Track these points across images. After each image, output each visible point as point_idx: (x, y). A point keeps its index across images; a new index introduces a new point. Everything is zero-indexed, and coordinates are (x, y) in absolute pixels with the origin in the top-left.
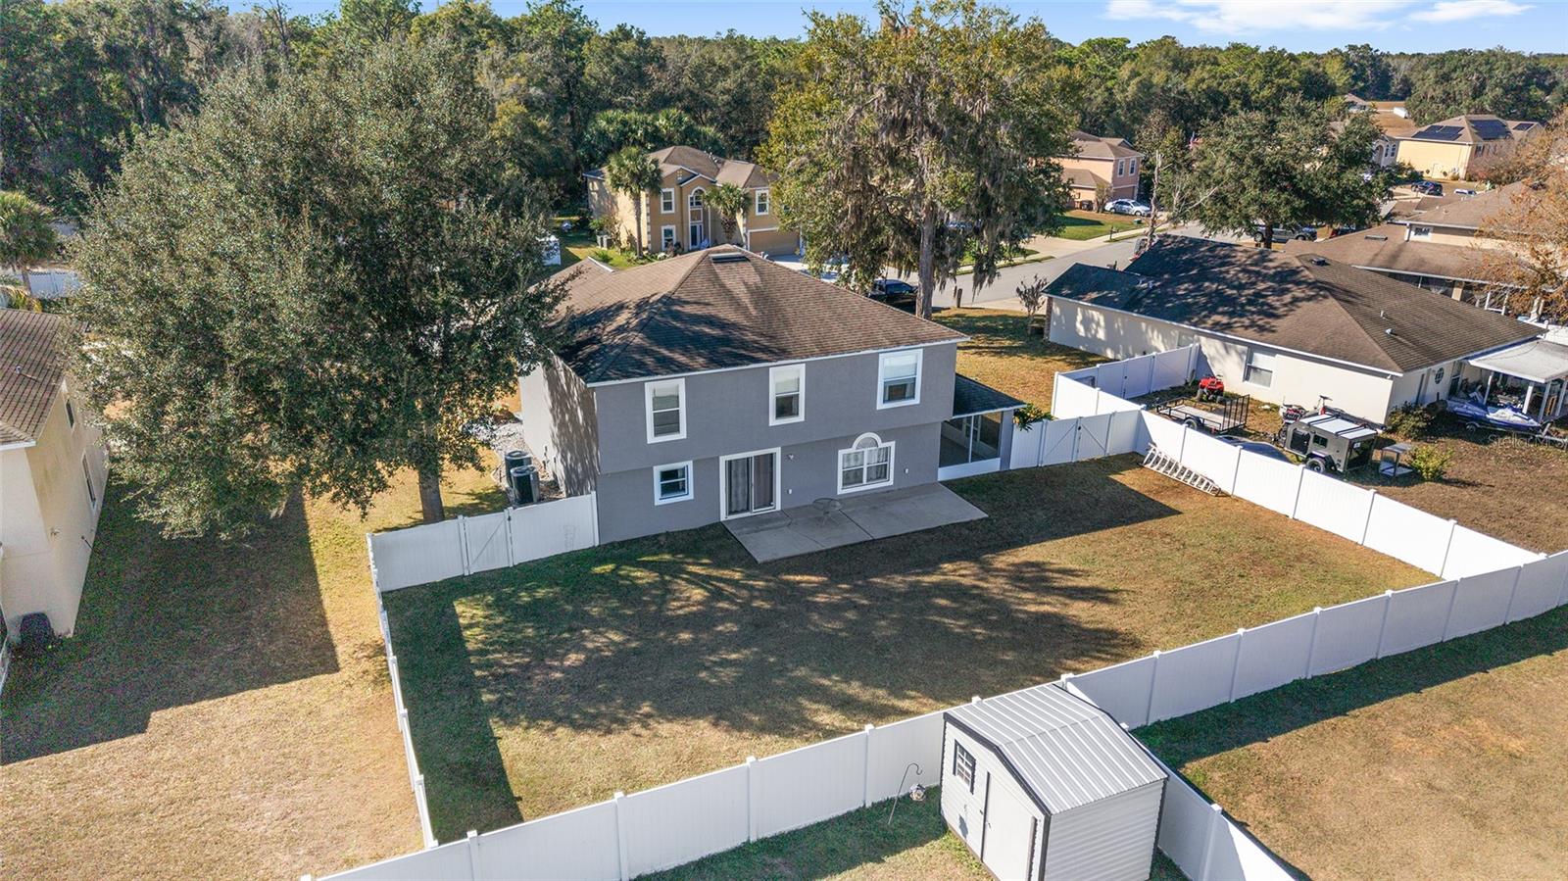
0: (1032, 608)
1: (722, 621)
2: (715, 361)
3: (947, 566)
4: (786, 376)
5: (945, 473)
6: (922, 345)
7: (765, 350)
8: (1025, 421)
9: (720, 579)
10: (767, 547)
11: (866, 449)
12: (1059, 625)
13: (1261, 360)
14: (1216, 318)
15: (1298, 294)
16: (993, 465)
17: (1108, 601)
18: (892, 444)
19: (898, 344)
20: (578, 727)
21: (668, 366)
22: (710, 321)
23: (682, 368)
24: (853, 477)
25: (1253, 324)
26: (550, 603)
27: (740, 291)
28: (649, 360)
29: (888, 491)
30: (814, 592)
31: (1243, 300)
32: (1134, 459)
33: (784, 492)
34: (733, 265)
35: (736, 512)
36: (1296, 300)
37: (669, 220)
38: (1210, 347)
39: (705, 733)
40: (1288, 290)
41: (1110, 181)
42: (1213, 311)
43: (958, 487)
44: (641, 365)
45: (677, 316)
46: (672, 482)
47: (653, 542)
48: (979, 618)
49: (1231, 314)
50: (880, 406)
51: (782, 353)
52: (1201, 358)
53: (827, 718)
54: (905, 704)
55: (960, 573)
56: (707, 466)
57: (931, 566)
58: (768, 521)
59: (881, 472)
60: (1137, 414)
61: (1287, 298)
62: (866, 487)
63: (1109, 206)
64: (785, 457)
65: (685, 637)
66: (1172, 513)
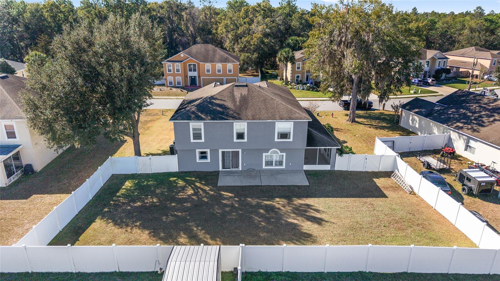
0: (290, 220)
2: (213, 118)
3: (278, 199)
4: (240, 126)
5: (306, 167)
6: (294, 121)
7: (232, 116)
8: (341, 152)
9: (202, 189)
10: (223, 182)
11: (275, 155)
12: (294, 227)
13: (472, 143)
14: (458, 124)
15: (497, 118)
16: (327, 167)
18: (284, 154)
19: (282, 119)
20: (116, 224)
21: (199, 118)
22: (220, 106)
23: (202, 119)
24: (269, 163)
25: (472, 128)
26: (149, 186)
27: (238, 97)
28: (192, 115)
29: (283, 170)
30: (225, 199)
31: (473, 118)
32: (388, 174)
33: (242, 165)
34: (241, 88)
35: (224, 168)
36: (495, 120)
37: (298, 72)
38: (454, 136)
39: (145, 235)
40: (493, 116)
41: (488, 67)
42: (458, 121)
43: (307, 173)
44: (189, 116)
46: (203, 155)
48: (267, 220)
49: (465, 123)
50: (276, 140)
52: (450, 139)
55: (279, 203)
56: (214, 152)
57: (272, 198)
58: (234, 173)
59: (281, 163)
60: (394, 157)
61: (492, 119)
62: (274, 167)
63: (486, 77)
64: (243, 153)
65: (173, 204)
66: (386, 197)
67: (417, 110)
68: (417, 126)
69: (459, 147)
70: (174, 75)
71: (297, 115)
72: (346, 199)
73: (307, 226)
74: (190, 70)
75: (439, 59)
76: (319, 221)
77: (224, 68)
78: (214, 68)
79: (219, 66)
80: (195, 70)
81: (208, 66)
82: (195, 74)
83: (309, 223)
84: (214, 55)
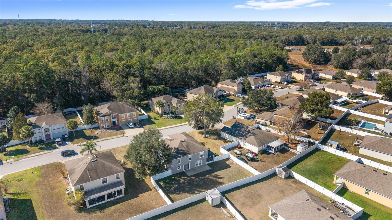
0: (215, 180)
1: (186, 183)
2: (183, 156)
3: (207, 175)
5: (207, 163)
6: (204, 151)
7: (188, 153)
8: (216, 156)
9: (185, 178)
10: (189, 174)
11: (198, 162)
12: (217, 181)
13: (245, 143)
14: (240, 137)
15: (250, 135)
16: (212, 161)
17: (222, 179)
18: (201, 161)
19: (201, 151)
20: (176, 194)
22: (182, 150)
23: (180, 157)
24: (197, 165)
25: (244, 139)
27: (185, 146)
28: (177, 156)
29: (201, 166)
30: (194, 179)
31: (244, 135)
32: (228, 159)
33: (190, 167)
35: (185, 170)
36: (249, 135)
37: (164, 109)
38: (240, 141)
39: (187, 194)
40: (249, 134)
41: (237, 90)
42: (240, 136)
44: (176, 157)
45: (178, 150)
46: (179, 168)
47: (177, 174)
48: (210, 181)
49: (242, 137)
50: (200, 157)
51: (190, 154)
52: (239, 142)
53: (197, 192)
54: (203, 191)
55: (208, 176)
56: (182, 166)
57: (205, 176)
58: (189, 170)
59: (200, 164)
61: (248, 135)
62: (199, 165)
63: (237, 95)
64: (190, 164)
65: (183, 185)
66: (231, 167)
67: (226, 132)
68: (227, 137)
69: (242, 144)
70: (105, 123)
71: (205, 149)
72: (223, 170)
73: (220, 180)
74: (113, 118)
75: (219, 91)
76: (221, 178)
77: (132, 115)
78: (126, 116)
79: (129, 114)
80: (115, 118)
81: (123, 115)
82: (115, 120)
83: (220, 179)
84: (124, 108)
